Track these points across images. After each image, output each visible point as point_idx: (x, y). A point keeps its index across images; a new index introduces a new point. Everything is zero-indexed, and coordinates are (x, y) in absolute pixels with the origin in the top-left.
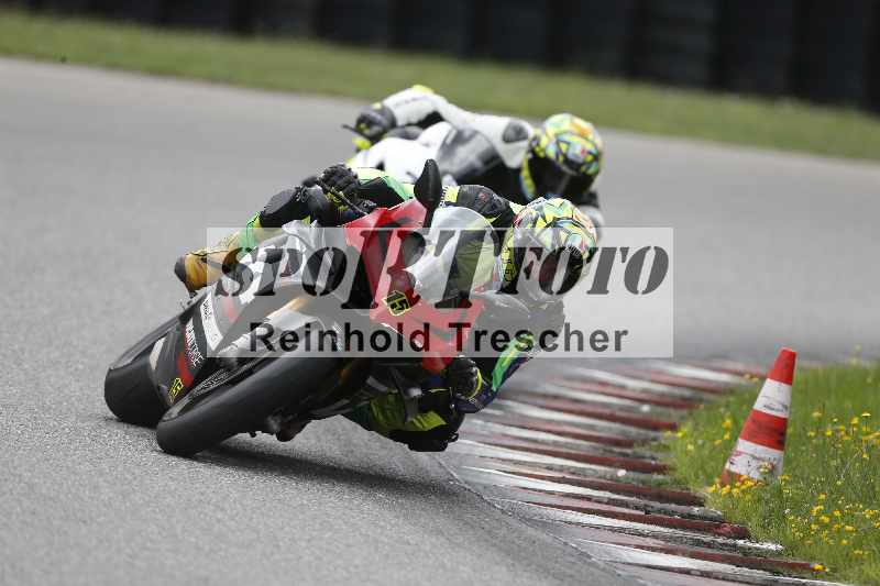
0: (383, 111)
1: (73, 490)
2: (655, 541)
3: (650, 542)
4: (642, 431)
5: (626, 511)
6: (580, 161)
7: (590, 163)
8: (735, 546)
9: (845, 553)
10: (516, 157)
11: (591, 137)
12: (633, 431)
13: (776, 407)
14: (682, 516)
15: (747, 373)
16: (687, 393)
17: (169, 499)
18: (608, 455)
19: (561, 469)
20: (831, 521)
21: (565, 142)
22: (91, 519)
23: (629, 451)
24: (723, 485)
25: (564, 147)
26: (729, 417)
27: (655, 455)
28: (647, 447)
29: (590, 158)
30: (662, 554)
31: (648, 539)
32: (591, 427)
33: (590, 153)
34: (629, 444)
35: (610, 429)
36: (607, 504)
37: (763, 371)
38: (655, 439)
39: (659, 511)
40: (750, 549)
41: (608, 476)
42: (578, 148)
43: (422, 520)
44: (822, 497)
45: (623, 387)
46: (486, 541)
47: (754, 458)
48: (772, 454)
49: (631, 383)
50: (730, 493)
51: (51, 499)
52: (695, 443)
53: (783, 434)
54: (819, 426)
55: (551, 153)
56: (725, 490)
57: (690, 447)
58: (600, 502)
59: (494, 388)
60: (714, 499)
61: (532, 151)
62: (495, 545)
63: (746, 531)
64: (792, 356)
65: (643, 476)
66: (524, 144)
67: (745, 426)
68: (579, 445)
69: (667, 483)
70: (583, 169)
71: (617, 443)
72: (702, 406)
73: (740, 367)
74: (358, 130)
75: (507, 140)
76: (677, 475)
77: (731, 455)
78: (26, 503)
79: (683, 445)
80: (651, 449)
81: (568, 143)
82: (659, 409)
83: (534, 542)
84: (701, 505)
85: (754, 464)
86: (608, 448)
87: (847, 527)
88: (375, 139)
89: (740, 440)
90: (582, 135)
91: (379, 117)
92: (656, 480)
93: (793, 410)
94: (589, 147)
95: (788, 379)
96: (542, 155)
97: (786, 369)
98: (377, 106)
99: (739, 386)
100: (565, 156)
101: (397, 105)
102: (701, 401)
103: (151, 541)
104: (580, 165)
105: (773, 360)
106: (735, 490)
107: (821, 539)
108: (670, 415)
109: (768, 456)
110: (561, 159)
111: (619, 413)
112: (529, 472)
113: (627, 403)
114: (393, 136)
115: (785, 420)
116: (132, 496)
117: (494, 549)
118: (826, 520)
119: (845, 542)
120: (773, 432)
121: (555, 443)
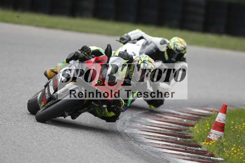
0: (127, 36)
1: (26, 143)
2: (188, 157)
3: (187, 158)
4: (184, 127)
5: (180, 149)
6: (180, 49)
7: (183, 50)
8: (210, 159)
9: (241, 161)
10: (163, 49)
11: (183, 43)
12: (182, 127)
13: (221, 120)
14: (196, 150)
15: (214, 111)
16: (197, 116)
17: (53, 146)
18: (175, 134)
19: (162, 137)
20: (237, 152)
21: (176, 45)
22: (31, 151)
23: (181, 132)
24: (207, 142)
25: (176, 46)
26: (208, 123)
27: (188, 133)
28: (186, 131)
29: (183, 49)
30: (190, 161)
31: (186, 157)
32: (170, 126)
33: (183, 48)
34: (181, 131)
35: (175, 126)
36: (175, 147)
37: (218, 110)
38: (188, 129)
39: (189, 149)
40: (214, 160)
41: (175, 139)
42: (180, 46)
43: (123, 152)
44: (234, 145)
45: (179, 115)
46: (141, 157)
47: (216, 134)
48: (220, 133)
49: (181, 114)
50: (209, 144)
51: (20, 146)
52: (199, 130)
53: (223, 128)
54: (234, 125)
55: (172, 48)
56: (207, 143)
57: (198, 131)
58: (173, 147)
59: (128, 105)
60: (204, 146)
61: (167, 47)
62: (143, 159)
63: (213, 155)
64: (226, 106)
65: (184, 139)
66: (166, 45)
67: (213, 125)
68: (166, 131)
69: (191, 141)
70: (181, 52)
71: (177, 130)
72: (201, 120)
73: (211, 109)
74: (120, 41)
75: (161, 44)
76: (194, 139)
77: (209, 133)
78: (13, 147)
79: (196, 131)
80: (187, 132)
81: (177, 45)
82: (189, 121)
83: (154, 158)
84: (201, 147)
85: (216, 136)
86: (175, 132)
87: (241, 154)
88: (124, 44)
89: (212, 129)
90: (181, 43)
91: (126, 38)
92: (188, 141)
93: (226, 121)
94: (183, 46)
95: (225, 113)
96: (170, 48)
97: (224, 110)
98: (126, 35)
99: (211, 114)
100: (176, 48)
101: (131, 34)
102: (200, 118)
103: (48, 157)
104: (180, 51)
105: (220, 107)
106: (210, 143)
107: (234, 157)
108: (192, 123)
109: (219, 134)
110: (175, 49)
111: (178, 122)
112: (153, 138)
113: (180, 119)
114: (129, 43)
115: (224, 124)
116: (42, 145)
117: (144, 160)
118: (236, 152)
119: (241, 158)
120: (221, 127)
121: (160, 130)
